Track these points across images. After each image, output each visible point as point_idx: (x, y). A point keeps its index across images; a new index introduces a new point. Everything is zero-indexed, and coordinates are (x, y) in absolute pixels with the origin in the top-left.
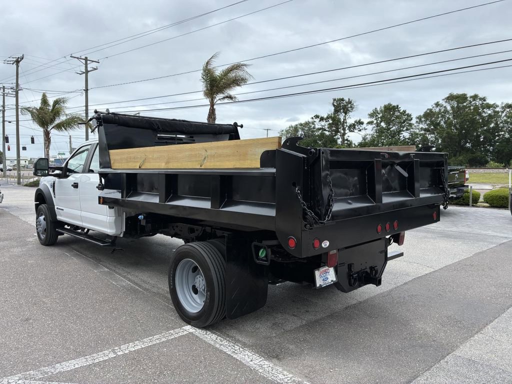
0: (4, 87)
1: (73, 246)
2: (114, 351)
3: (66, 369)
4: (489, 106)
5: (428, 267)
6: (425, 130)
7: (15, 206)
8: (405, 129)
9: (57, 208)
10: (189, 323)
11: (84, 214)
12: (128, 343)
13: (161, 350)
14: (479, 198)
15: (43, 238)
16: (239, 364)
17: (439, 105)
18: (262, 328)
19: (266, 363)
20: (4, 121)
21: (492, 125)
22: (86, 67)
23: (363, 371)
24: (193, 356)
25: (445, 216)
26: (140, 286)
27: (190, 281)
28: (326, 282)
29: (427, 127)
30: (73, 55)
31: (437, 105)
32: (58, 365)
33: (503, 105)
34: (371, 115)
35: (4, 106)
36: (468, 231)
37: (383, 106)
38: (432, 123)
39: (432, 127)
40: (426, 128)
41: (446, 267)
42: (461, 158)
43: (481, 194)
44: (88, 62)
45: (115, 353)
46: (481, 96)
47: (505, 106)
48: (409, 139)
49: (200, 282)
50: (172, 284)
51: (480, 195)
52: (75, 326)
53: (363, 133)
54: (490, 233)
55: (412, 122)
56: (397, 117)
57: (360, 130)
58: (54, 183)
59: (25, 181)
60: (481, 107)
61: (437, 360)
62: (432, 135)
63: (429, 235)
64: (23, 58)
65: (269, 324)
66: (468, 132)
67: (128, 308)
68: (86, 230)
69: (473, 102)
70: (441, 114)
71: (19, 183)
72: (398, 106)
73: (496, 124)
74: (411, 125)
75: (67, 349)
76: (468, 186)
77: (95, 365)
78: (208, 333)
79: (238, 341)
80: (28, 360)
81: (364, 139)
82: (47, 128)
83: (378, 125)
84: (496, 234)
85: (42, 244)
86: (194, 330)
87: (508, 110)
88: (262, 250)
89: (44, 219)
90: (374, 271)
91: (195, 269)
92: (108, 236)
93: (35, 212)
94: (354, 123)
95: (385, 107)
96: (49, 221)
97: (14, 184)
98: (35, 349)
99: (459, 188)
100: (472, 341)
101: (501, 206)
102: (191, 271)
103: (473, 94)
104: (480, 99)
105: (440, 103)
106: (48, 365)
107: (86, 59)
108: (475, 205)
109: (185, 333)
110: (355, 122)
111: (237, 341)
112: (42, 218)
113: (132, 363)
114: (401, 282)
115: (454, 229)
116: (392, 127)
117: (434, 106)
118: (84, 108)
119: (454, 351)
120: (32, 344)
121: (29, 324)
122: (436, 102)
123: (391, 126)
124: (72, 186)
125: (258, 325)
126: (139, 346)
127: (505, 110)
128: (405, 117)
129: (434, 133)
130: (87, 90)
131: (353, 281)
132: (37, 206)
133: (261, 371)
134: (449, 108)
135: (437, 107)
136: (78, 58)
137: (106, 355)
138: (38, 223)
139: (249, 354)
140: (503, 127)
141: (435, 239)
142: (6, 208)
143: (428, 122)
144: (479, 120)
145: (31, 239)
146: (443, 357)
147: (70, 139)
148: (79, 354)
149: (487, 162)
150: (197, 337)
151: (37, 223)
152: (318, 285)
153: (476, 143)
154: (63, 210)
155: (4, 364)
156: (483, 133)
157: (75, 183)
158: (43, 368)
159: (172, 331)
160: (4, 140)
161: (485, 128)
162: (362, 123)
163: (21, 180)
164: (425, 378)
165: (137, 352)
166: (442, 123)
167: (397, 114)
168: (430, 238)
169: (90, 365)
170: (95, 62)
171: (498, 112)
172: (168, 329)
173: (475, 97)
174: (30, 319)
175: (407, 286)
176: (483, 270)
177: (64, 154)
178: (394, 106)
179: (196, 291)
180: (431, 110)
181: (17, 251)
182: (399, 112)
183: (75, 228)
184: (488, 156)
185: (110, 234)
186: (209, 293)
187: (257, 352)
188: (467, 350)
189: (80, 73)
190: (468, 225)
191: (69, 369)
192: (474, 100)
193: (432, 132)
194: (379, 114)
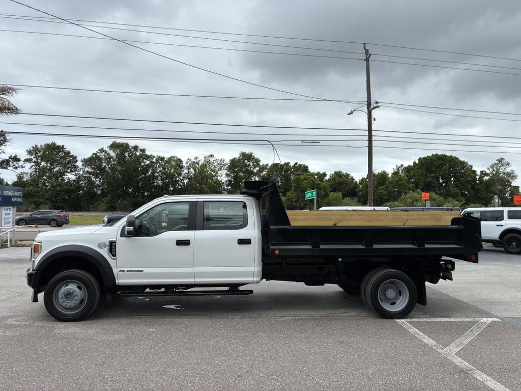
4: (148, 157)
8: (69, 170)
21: (149, 174)
31: (102, 150)
34: (30, 152)
37: (44, 144)
38: (97, 167)
39: (98, 172)
40: (91, 172)
42: (125, 202)
46: (141, 147)
47: (158, 158)
48: (74, 181)
53: (20, 171)
55: (77, 164)
56: (61, 157)
57: (16, 168)
58: (113, 243)
60: (141, 157)
62: (97, 179)
66: (130, 178)
69: (134, 152)
70: (106, 160)
72: (63, 146)
74: (76, 167)
81: (20, 177)
83: (37, 164)
87: (161, 162)
94: (8, 158)
103: (134, 145)
104: (141, 150)
105: (104, 149)
110: (10, 157)
116: (55, 168)
117: (99, 151)
122: (100, 148)
127: (158, 162)
128: (69, 159)
129: (99, 177)
134: (113, 154)
135: (101, 152)
143: (93, 166)
144: (138, 168)
153: (136, 189)
156: (142, 180)
161: (143, 176)
162: (19, 160)
166: (107, 167)
167: (62, 154)
171: (154, 163)
173: (136, 148)
178: (58, 146)
180: (96, 155)
182: (64, 153)
192: (135, 150)
193: (96, 176)
194: (40, 152)
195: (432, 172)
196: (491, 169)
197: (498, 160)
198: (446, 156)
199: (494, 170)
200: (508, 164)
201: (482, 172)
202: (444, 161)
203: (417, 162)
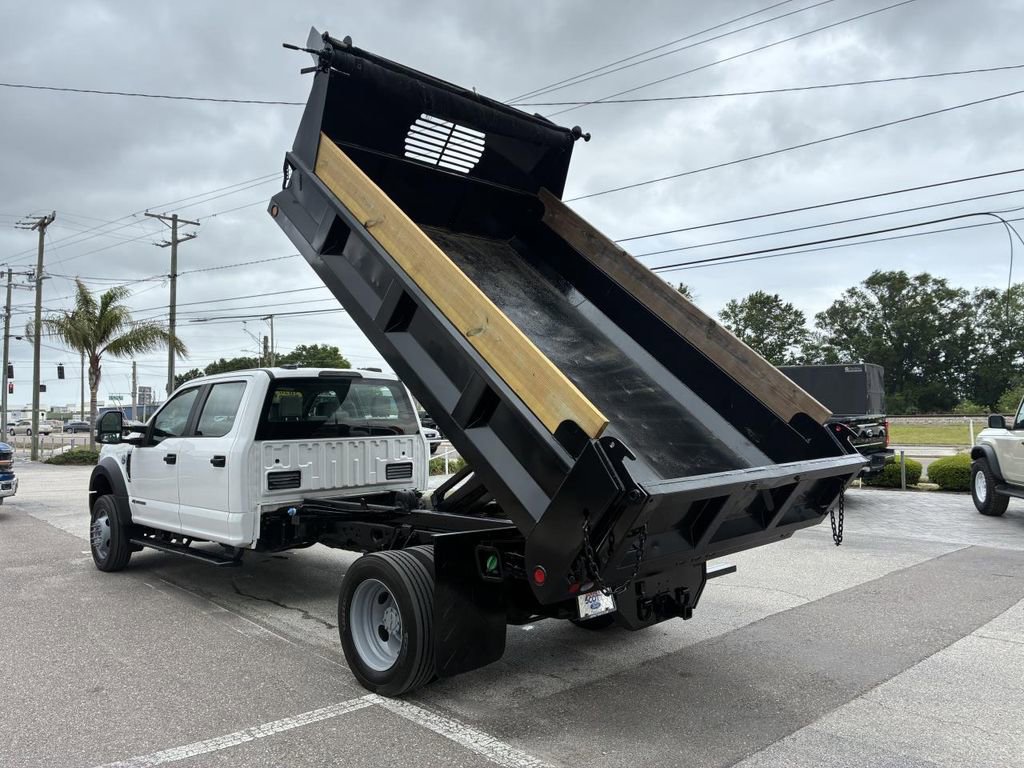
0: (10, 270)
1: (157, 572)
2: (249, 732)
3: (173, 758)
4: (951, 295)
5: (799, 596)
6: (832, 341)
7: (35, 502)
8: (791, 341)
9: (134, 501)
10: (373, 690)
11: (184, 509)
12: (272, 721)
13: (327, 730)
14: (920, 473)
15: (101, 556)
16: (455, 748)
17: (856, 293)
18: (498, 697)
19: (501, 744)
20: (7, 337)
21: (960, 331)
22: (175, 233)
23: (655, 752)
24: (380, 737)
25: (852, 508)
26: (285, 635)
27: (375, 616)
28: (598, 610)
29: (834, 336)
30: (149, 213)
31: (852, 292)
32: (161, 753)
33: (979, 293)
34: (725, 315)
35: (8, 308)
36: (887, 535)
37: (747, 297)
38: (844, 329)
39: (845, 336)
40: (832, 338)
41: (830, 596)
43: (923, 466)
44: (179, 224)
45: (251, 735)
46: (935, 275)
47: (982, 294)
48: (800, 359)
49: (393, 619)
50: (344, 623)
51: (921, 468)
52: (179, 698)
54: (929, 536)
55: (805, 327)
56: (776, 318)
58: (129, 456)
59: (45, 454)
60: (936, 296)
61: (778, 736)
62: (845, 352)
63: (814, 542)
64: (53, 219)
65: (509, 690)
66: (913, 345)
67: (268, 670)
68: (185, 540)
69: (920, 289)
70: (859, 311)
71: (34, 457)
72: (776, 297)
73: (967, 328)
74: (803, 332)
75: (172, 730)
76: (892, 451)
77: (221, 752)
78: (406, 704)
79: (456, 715)
80: (110, 748)
82: (95, 349)
83: (739, 332)
84: (937, 538)
85: (101, 569)
86: (382, 701)
87: (989, 302)
88: (491, 558)
89: (107, 522)
90: (683, 596)
91: (383, 598)
92: (228, 547)
93: (88, 510)
95: (751, 299)
96: (116, 525)
97: (23, 459)
98: (118, 732)
99: (876, 455)
100: (844, 710)
101: (961, 487)
102: (376, 600)
103: (918, 273)
104: (936, 282)
105: (857, 290)
106: (144, 754)
107: (175, 219)
108: (913, 486)
109: (367, 705)
111: (453, 715)
112: (102, 520)
113: (281, 749)
114: (744, 621)
115: (865, 531)
116: (766, 338)
117: (846, 294)
118: (168, 310)
119: (808, 722)
120: (112, 725)
121: (102, 696)
122: (850, 288)
123: (765, 336)
124: (165, 459)
125: (491, 692)
126: (290, 724)
127: (982, 302)
128: (790, 318)
129: (849, 349)
130: (173, 277)
131: (644, 612)
132: (93, 498)
133: (490, 755)
134: (874, 299)
135: (852, 296)
136: (159, 217)
137: (238, 738)
138: (94, 530)
139: (473, 733)
140: (981, 335)
141: (823, 548)
142: (20, 505)
143: (837, 327)
144: (934, 321)
145: (79, 561)
146: (790, 732)
147: (134, 368)
148: (192, 739)
149: (956, 402)
150: (387, 710)
151: (92, 529)
152: (582, 615)
153: (933, 367)
154: (144, 503)
155: (70, 753)
156: (944, 345)
157: (169, 455)
158: (135, 758)
159: (345, 703)
160: (4, 373)
161: (947, 337)
163: (40, 451)
164: (754, 761)
165: (289, 733)
166: (863, 328)
167: (775, 311)
168: (814, 548)
169: (212, 752)
170: (192, 223)
171: (969, 306)
172: (338, 700)
173: (923, 279)
174: (103, 689)
175: (754, 628)
176: (896, 601)
177: (121, 398)
178: (768, 297)
179: (384, 635)
180: (842, 303)
181: (56, 581)
182: (780, 308)
183: (164, 537)
184: (956, 390)
185: (234, 544)
186: (406, 635)
187: (487, 731)
188: (833, 722)
189: (163, 244)
190: (890, 523)
191: (179, 758)
192: (922, 284)
193: (844, 345)
194: (741, 311)
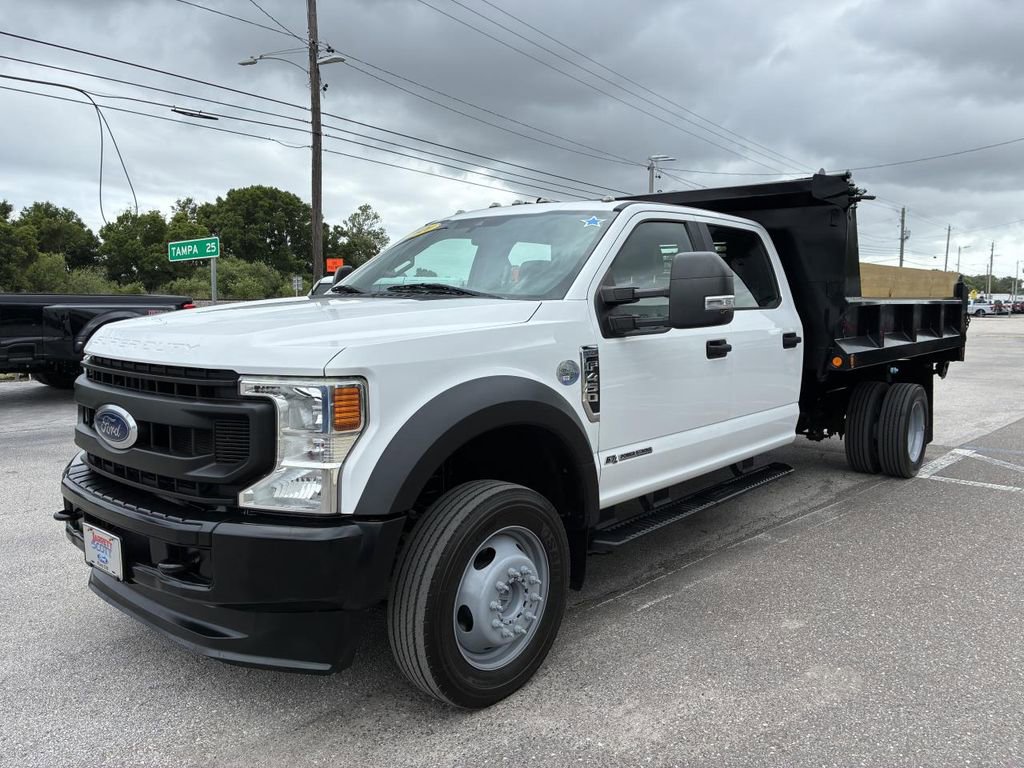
154: (649, 450)
195: (255, 221)
196: (350, 224)
197: (360, 208)
198: (279, 192)
199: (354, 226)
200: (376, 217)
201: (336, 228)
202: (276, 200)
203: (224, 198)
